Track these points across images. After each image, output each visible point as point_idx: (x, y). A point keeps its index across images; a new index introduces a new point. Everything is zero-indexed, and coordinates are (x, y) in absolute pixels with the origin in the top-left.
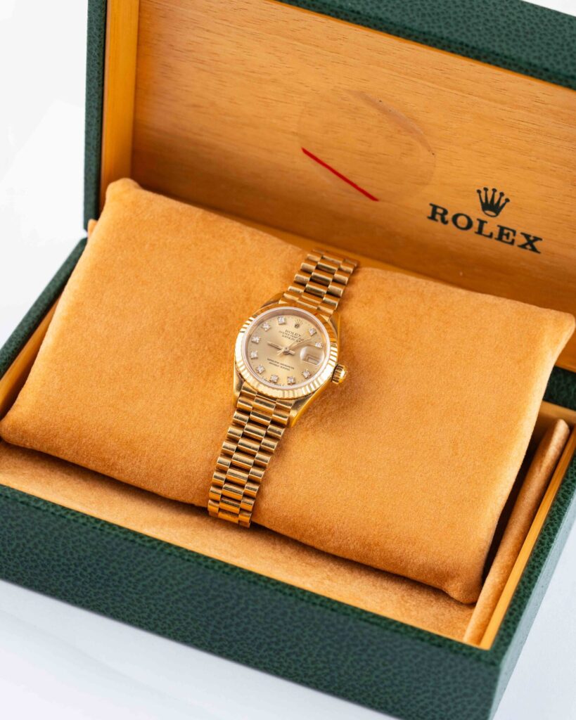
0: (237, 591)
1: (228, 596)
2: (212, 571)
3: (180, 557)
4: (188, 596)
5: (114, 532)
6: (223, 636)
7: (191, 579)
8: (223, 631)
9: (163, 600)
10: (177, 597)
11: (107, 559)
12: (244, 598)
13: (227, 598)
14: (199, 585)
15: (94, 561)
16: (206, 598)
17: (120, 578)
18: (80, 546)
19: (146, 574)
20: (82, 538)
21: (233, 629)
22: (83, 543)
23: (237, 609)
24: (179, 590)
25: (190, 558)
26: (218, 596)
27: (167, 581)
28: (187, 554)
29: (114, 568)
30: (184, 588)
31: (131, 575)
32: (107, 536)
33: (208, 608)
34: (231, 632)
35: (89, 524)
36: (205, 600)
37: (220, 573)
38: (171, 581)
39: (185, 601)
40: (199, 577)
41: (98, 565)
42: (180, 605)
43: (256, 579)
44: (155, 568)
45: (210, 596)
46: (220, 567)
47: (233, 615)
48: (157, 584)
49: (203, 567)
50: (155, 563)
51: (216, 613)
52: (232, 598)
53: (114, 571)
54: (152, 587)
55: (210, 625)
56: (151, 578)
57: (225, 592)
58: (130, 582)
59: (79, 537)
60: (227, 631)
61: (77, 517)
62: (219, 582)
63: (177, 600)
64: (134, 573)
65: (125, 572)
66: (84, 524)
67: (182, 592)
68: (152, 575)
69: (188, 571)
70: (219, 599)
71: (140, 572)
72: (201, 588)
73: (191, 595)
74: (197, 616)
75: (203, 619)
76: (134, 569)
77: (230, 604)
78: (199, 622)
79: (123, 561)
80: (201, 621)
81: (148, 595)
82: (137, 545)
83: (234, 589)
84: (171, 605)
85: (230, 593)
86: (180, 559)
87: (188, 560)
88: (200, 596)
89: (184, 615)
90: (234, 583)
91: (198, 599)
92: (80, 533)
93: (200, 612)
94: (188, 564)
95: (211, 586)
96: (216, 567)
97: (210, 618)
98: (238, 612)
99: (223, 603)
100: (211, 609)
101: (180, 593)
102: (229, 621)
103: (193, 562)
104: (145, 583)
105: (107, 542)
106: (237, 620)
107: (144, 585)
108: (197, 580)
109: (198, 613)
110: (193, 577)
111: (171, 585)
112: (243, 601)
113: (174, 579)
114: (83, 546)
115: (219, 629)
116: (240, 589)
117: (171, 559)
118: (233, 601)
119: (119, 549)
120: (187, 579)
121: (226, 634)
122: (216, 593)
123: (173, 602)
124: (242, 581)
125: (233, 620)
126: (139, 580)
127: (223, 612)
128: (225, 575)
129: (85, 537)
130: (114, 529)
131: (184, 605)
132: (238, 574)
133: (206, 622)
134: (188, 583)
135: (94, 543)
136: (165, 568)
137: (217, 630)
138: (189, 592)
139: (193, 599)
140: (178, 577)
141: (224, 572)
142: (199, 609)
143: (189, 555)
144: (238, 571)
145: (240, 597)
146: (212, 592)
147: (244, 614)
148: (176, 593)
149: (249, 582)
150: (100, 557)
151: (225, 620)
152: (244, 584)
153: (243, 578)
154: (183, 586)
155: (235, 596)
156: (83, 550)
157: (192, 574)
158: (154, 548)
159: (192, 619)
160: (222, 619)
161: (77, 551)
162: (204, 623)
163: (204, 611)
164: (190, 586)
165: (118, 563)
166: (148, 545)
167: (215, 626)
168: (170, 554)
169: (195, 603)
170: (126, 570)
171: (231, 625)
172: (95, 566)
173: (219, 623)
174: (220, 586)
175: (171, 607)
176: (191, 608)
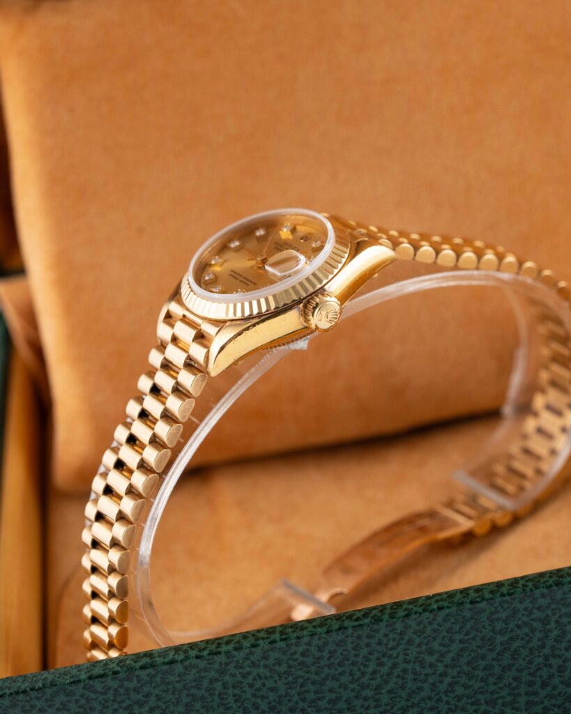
0: (537, 614)
1: (526, 630)
2: (483, 604)
3: (424, 610)
4: (466, 668)
5: (305, 633)
6: (546, 703)
7: (457, 637)
8: (543, 693)
9: (430, 698)
10: (448, 680)
11: (314, 683)
12: (553, 619)
13: (527, 635)
14: (473, 639)
15: (296, 698)
16: (494, 655)
17: (348, 701)
18: (264, 685)
19: (384, 670)
20: (262, 670)
21: (556, 681)
22: (266, 678)
23: (549, 643)
24: (446, 666)
25: (440, 604)
26: (511, 639)
27: (422, 663)
28: (433, 600)
29: (331, 691)
30: (453, 659)
31: (363, 686)
32: (297, 644)
33: (504, 669)
34: (554, 688)
35: (261, 642)
36: (493, 659)
37: (498, 600)
38: (429, 659)
39: (464, 679)
40: (468, 626)
41: (304, 700)
42: (460, 691)
43: (555, 578)
44: (395, 653)
45: (499, 648)
46: (492, 592)
47: (546, 658)
48: (410, 677)
49: (468, 606)
50: (391, 644)
51: (520, 670)
52: (533, 630)
53: (333, 696)
54: (403, 688)
55: (519, 695)
56: (396, 672)
57: (519, 627)
58: (366, 699)
59: (255, 672)
60: (549, 689)
61: (239, 642)
62: (503, 615)
63: (451, 685)
64: (365, 680)
65: (351, 686)
66: (254, 646)
67: (452, 667)
68: (394, 666)
69: (448, 625)
70: (516, 644)
71: (374, 672)
72: (479, 643)
73: (468, 663)
74: (492, 693)
75: (504, 693)
76: (363, 674)
77: (535, 643)
78: (500, 702)
79: (340, 670)
80: (502, 697)
81: (403, 703)
82: (350, 631)
83: (531, 613)
84: (445, 699)
85: (526, 624)
86: (427, 614)
87: (440, 609)
88: (483, 657)
89: (473, 704)
90: (527, 603)
91: (482, 663)
92: (254, 665)
93: (495, 684)
94: (443, 613)
95: (493, 631)
96: (487, 596)
97: (514, 684)
98: (552, 647)
99: (524, 647)
100: (509, 667)
101: (450, 671)
102: (544, 672)
103: (448, 607)
104: (389, 687)
105: (303, 654)
106: (555, 662)
107: (389, 692)
108: (467, 634)
109: (492, 688)
110: (459, 632)
111: (431, 665)
112: (553, 625)
113: (431, 653)
114: (270, 684)
115: (535, 693)
116: (539, 608)
117: (412, 622)
118: (538, 635)
119: (326, 654)
120: (452, 641)
121: (550, 696)
122: (505, 638)
123: (446, 692)
124: (537, 593)
125: (550, 666)
126: (378, 687)
127: (529, 663)
128: (507, 598)
129: (265, 666)
130: (302, 629)
131: (465, 687)
132: (524, 586)
133: (509, 695)
134: (455, 647)
135: (283, 668)
136: (410, 642)
137: (531, 698)
138: (464, 660)
139: (474, 668)
140: (436, 645)
141: (503, 595)
142: (492, 680)
143: (437, 601)
144: (522, 582)
145: (545, 622)
146: (499, 639)
147: (563, 645)
148: (444, 675)
149: (548, 587)
150: (302, 685)
151: (538, 674)
152: (543, 596)
153: (537, 587)
154: (450, 656)
155: (536, 624)
156: (272, 690)
157: (457, 628)
158: (378, 620)
159: (487, 703)
160: (532, 675)
161: (263, 697)
162: (509, 699)
163: (500, 678)
164: (462, 650)
165: (333, 678)
166: (366, 621)
167: (527, 694)
168: (407, 616)
169: (481, 674)
170: (351, 682)
171: (551, 677)
172: (301, 705)
173: (531, 684)
174: (506, 621)
175: (447, 703)
176: (479, 684)
